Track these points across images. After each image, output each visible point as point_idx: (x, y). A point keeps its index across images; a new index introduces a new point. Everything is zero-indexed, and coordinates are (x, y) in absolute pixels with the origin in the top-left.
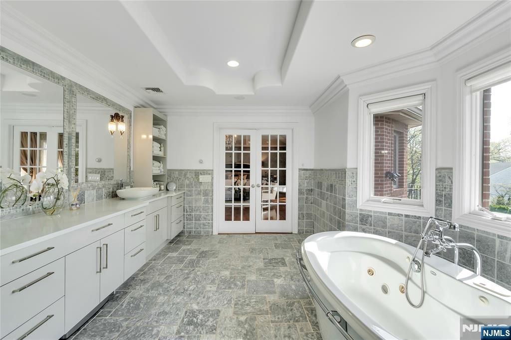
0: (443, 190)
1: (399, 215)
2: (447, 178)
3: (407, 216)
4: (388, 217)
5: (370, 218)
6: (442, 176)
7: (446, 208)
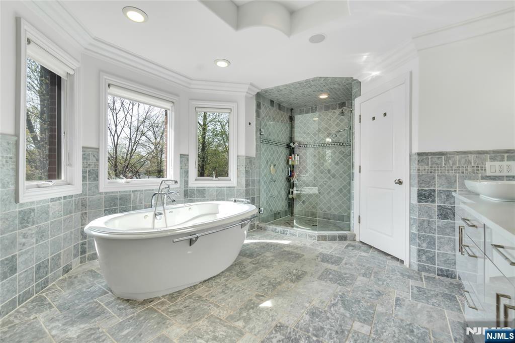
0: (87, 167)
1: (59, 199)
2: (91, 157)
3: (65, 197)
4: (51, 204)
5: (32, 214)
6: (86, 154)
7: (90, 182)
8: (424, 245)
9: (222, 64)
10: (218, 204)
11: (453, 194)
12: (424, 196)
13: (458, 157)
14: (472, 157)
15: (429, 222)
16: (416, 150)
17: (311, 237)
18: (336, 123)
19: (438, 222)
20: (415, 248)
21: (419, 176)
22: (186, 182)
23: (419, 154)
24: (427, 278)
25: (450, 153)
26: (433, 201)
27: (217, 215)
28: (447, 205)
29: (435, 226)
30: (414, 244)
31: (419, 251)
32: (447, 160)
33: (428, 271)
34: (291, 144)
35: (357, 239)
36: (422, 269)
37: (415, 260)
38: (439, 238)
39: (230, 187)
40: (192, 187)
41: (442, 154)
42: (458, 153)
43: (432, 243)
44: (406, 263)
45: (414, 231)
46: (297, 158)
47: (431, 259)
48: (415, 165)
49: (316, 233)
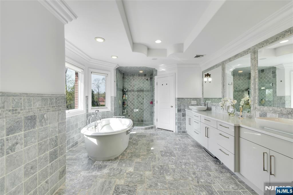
8: (179, 125)
9: (115, 57)
10: (109, 120)
11: (185, 110)
12: (179, 111)
13: (186, 99)
14: (189, 99)
15: (180, 118)
16: (177, 97)
17: (142, 129)
18: (143, 82)
19: (182, 118)
20: (177, 126)
21: (178, 105)
22: (87, 110)
23: (178, 98)
24: (181, 134)
25: (185, 98)
26: (181, 112)
27: (110, 124)
28: (184, 113)
29: (181, 119)
30: (176, 125)
31: (178, 127)
32: (184, 100)
33: (180, 132)
34: (124, 90)
35: (156, 127)
36: (179, 132)
37: (177, 130)
38: (182, 122)
39: (108, 112)
40: (90, 113)
41: (183, 98)
42: (186, 98)
43: (181, 124)
44: (174, 132)
45: (177, 121)
46: (127, 96)
47: (181, 129)
48: (177, 102)
49: (144, 127)
